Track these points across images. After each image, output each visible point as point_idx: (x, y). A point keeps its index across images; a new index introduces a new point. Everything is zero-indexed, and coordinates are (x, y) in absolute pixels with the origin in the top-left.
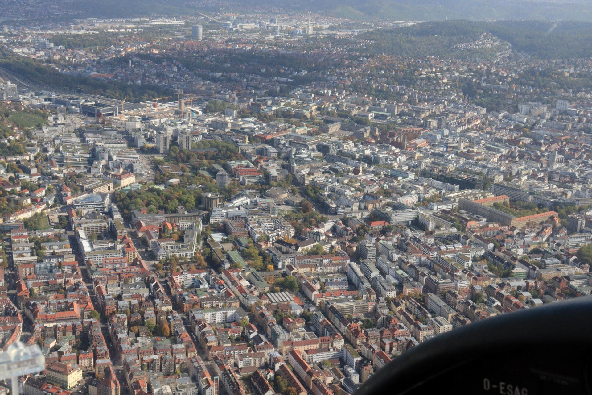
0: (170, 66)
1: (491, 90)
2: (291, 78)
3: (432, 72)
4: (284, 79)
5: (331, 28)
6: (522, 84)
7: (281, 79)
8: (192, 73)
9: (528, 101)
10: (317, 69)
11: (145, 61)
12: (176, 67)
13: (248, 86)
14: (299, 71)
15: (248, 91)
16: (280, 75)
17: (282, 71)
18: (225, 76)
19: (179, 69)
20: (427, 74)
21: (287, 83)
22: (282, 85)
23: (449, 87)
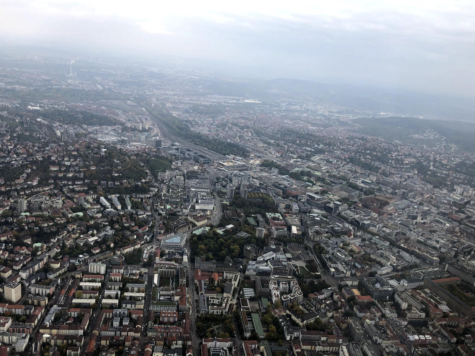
0: (247, 132)
1: (437, 173)
2: (313, 149)
3: (399, 155)
4: (309, 149)
5: (339, 113)
6: (457, 171)
7: (307, 148)
8: (259, 138)
9: (461, 184)
10: (329, 144)
11: (235, 127)
12: (250, 133)
13: (288, 151)
14: (318, 145)
15: (288, 154)
16: (307, 145)
17: (309, 144)
18: (276, 143)
19: (252, 134)
20: (396, 156)
21: (311, 151)
22: (307, 152)
23: (409, 166)
